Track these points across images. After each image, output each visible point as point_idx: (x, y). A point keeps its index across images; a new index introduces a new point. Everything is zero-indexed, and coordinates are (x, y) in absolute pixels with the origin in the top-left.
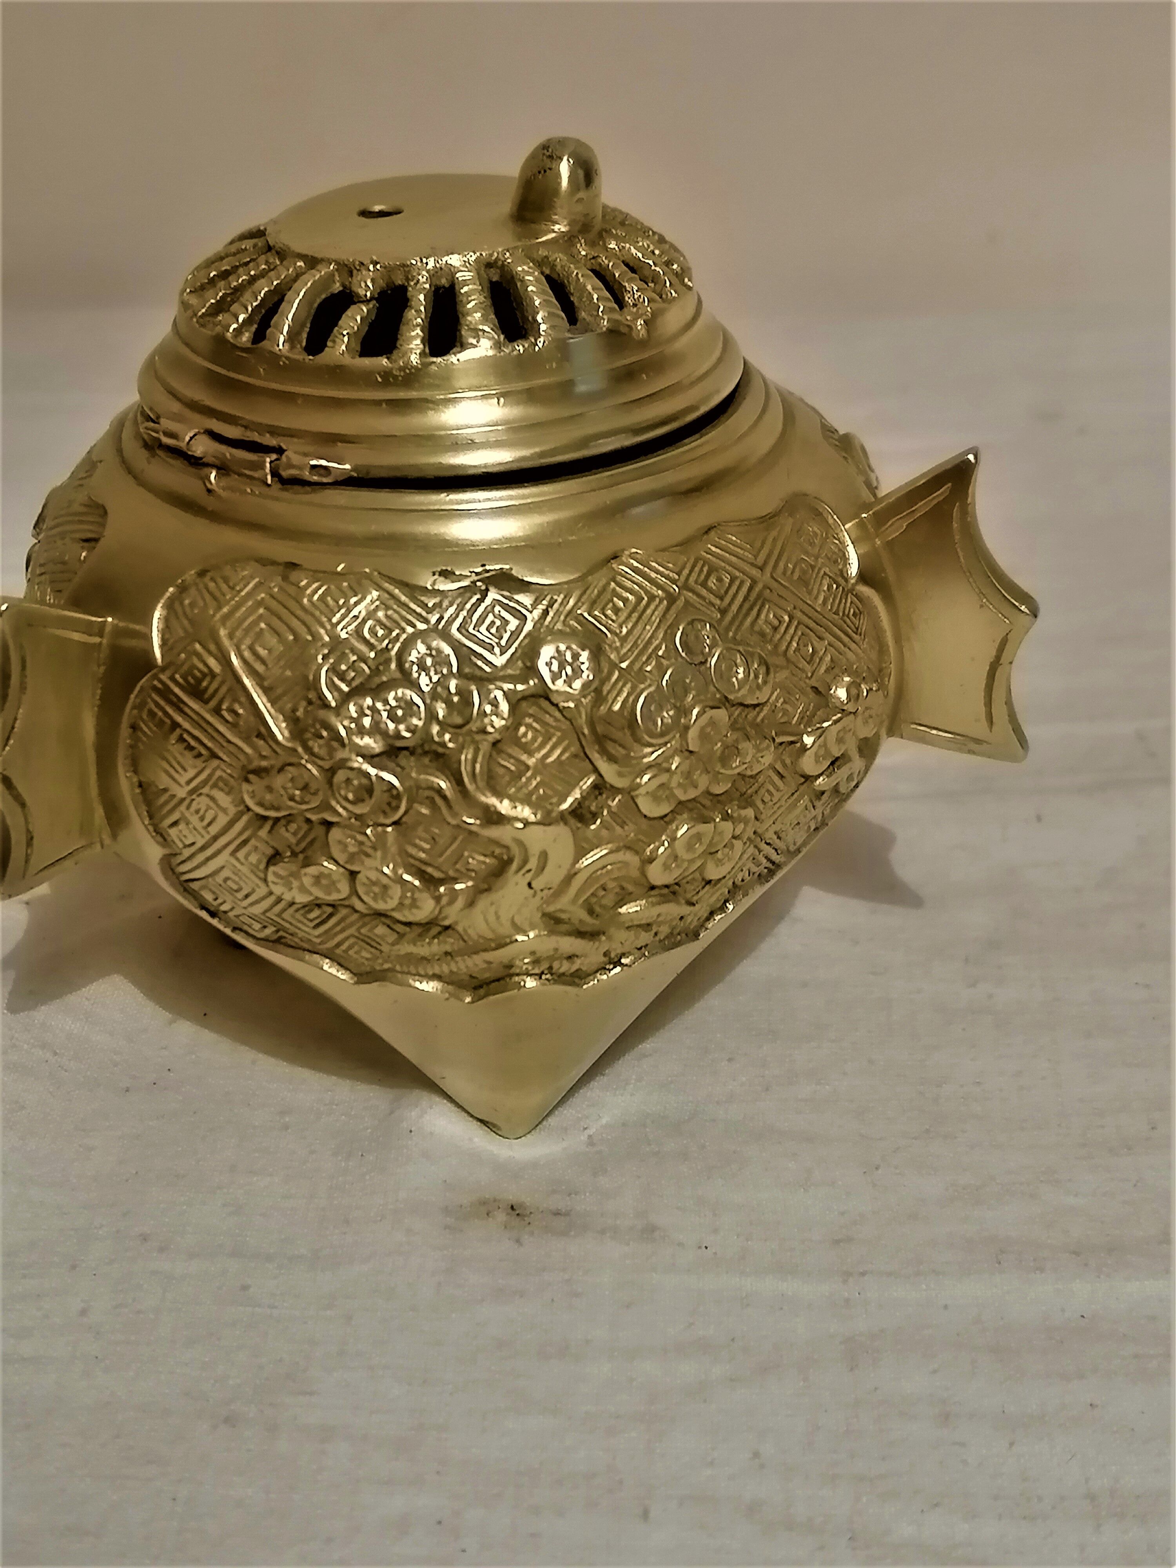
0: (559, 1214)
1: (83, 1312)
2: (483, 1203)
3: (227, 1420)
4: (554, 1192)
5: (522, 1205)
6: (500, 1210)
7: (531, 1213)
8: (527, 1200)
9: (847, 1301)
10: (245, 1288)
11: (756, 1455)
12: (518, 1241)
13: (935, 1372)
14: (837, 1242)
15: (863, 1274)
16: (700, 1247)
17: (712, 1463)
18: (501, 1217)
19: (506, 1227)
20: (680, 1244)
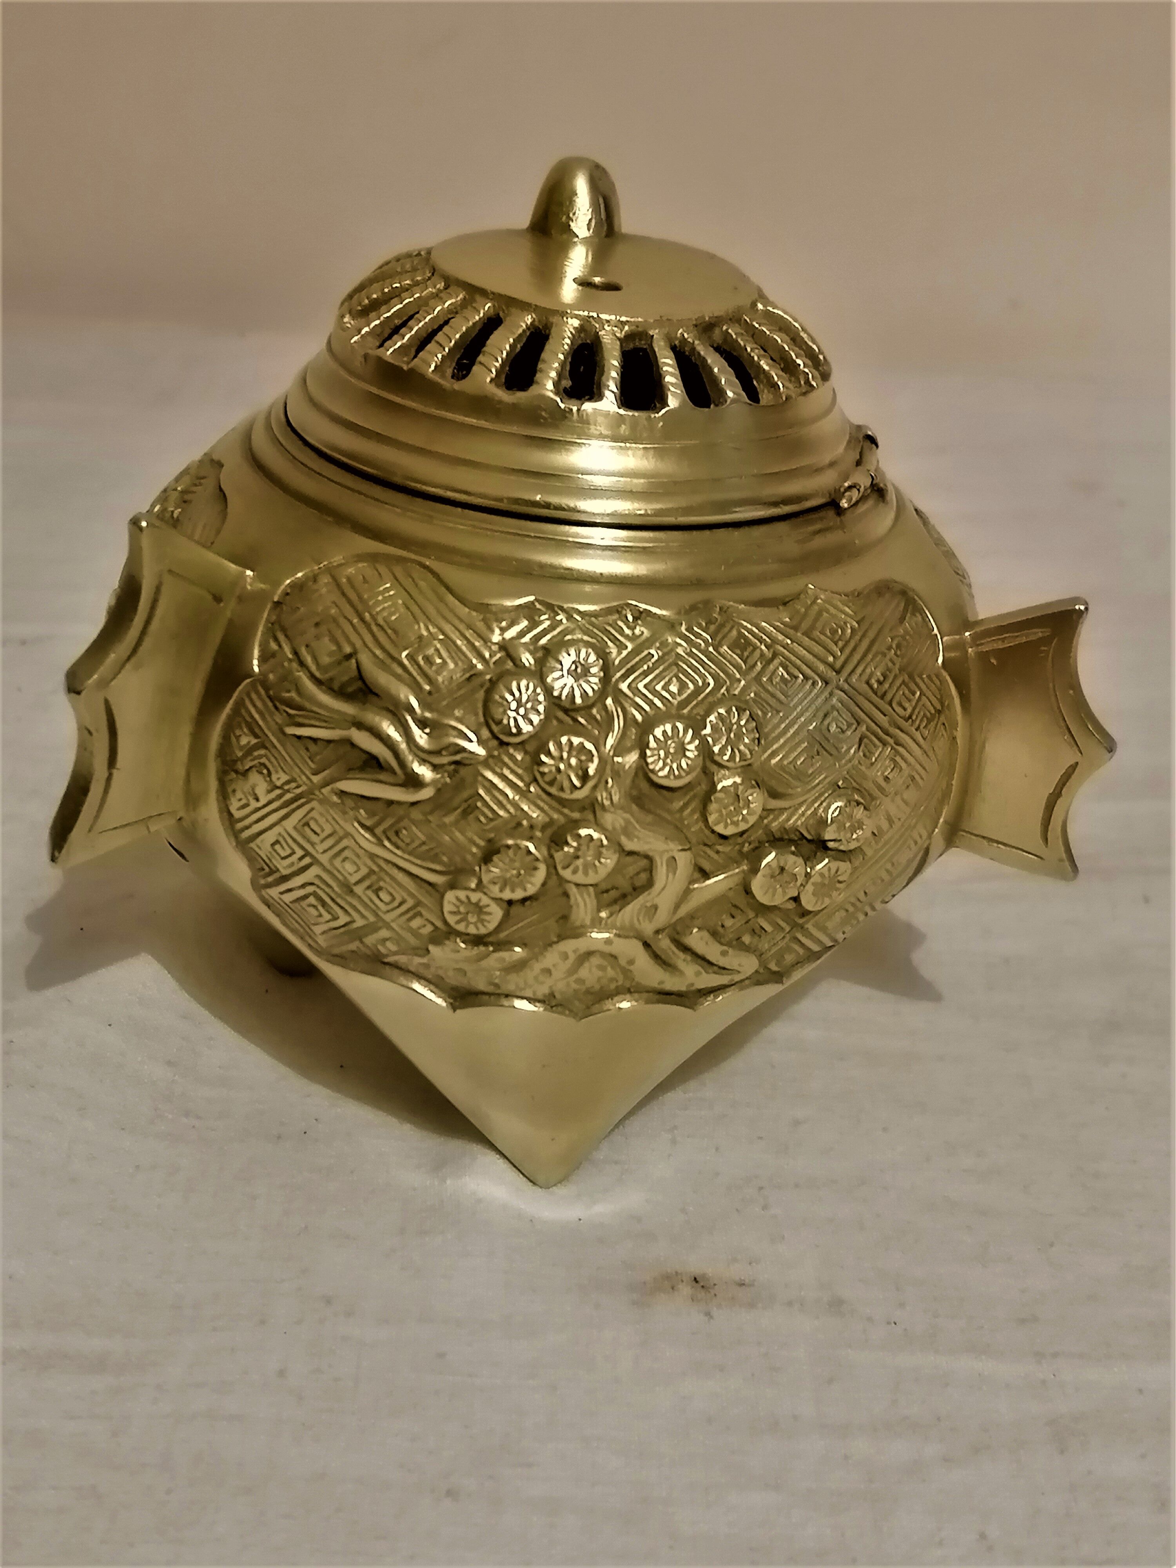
0: (744, 1284)
1: (282, 1373)
2: (667, 1277)
3: (449, 1493)
4: (735, 1260)
5: (704, 1276)
6: (684, 1283)
7: (715, 1285)
8: (709, 1271)
9: (1044, 1382)
10: (441, 1355)
11: (983, 1536)
12: (708, 1314)
13: (1143, 1456)
14: (1023, 1321)
15: (1055, 1355)
16: (889, 1323)
17: (941, 1543)
18: (686, 1290)
19: (693, 1300)
20: (870, 1319)
